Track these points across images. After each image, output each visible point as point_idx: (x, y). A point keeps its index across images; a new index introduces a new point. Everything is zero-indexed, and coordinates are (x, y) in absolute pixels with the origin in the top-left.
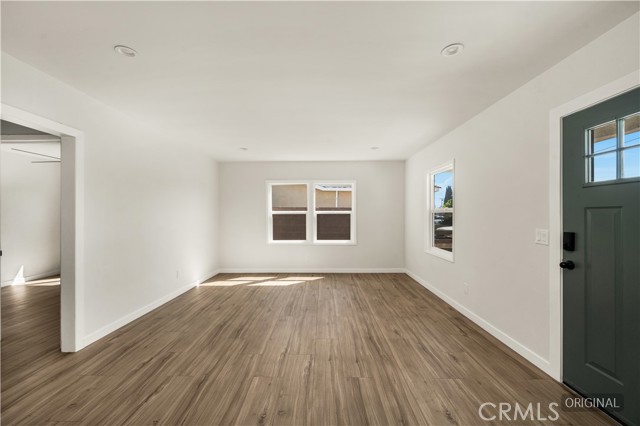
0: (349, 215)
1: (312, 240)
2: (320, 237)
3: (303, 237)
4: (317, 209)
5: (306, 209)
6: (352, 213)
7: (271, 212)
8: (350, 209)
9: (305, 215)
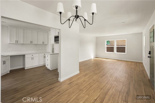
0: (125, 47)
1: (115, 52)
2: (117, 52)
3: (113, 52)
4: (117, 45)
5: (114, 45)
6: (126, 46)
7: (106, 46)
8: (125, 45)
9: (113, 47)
